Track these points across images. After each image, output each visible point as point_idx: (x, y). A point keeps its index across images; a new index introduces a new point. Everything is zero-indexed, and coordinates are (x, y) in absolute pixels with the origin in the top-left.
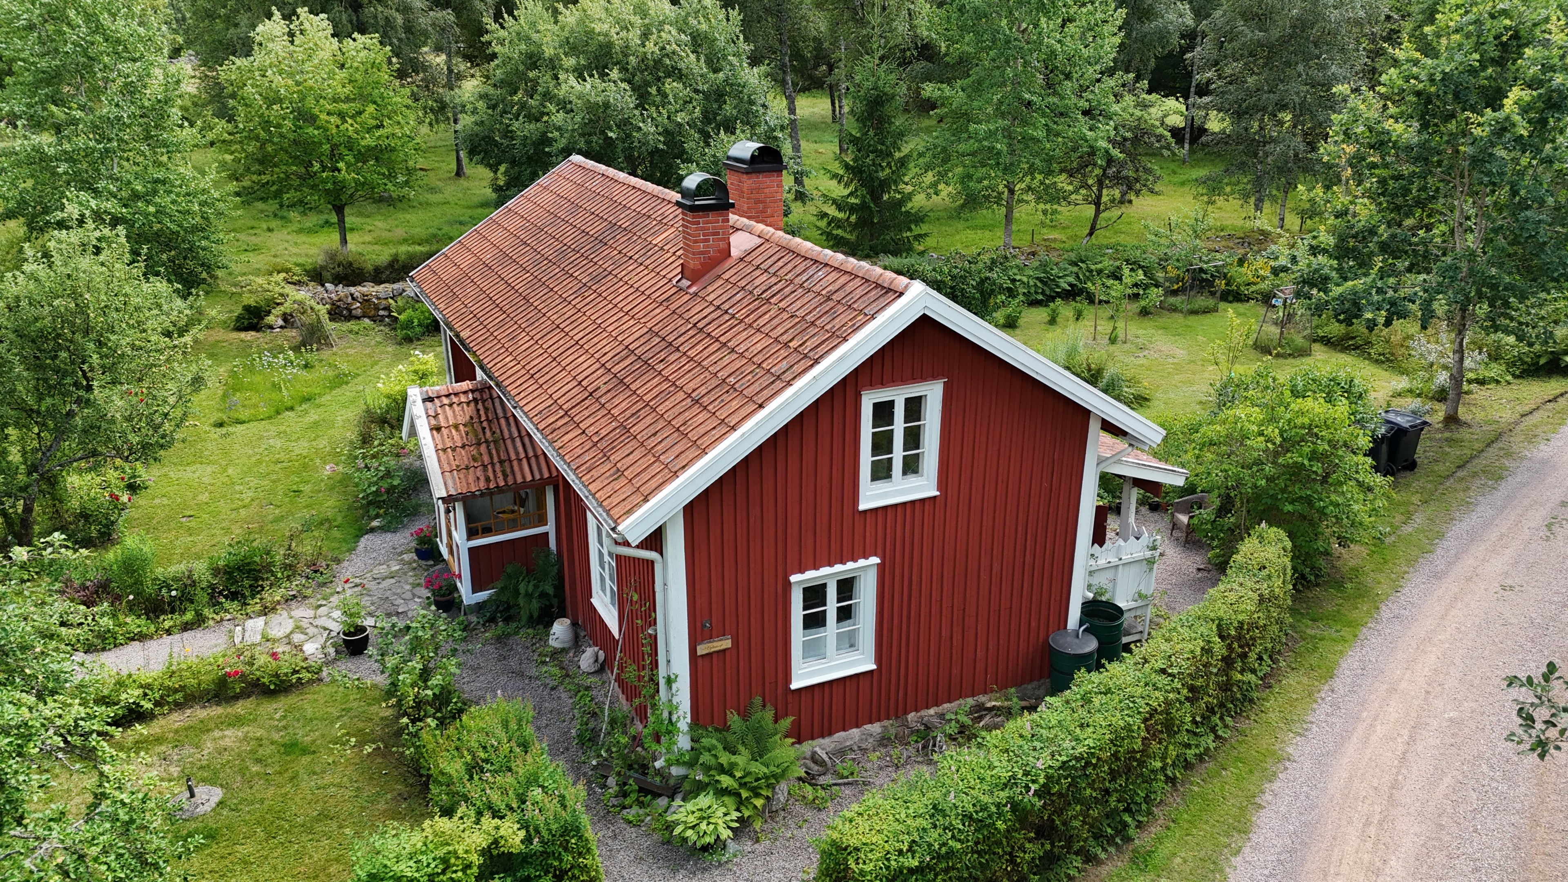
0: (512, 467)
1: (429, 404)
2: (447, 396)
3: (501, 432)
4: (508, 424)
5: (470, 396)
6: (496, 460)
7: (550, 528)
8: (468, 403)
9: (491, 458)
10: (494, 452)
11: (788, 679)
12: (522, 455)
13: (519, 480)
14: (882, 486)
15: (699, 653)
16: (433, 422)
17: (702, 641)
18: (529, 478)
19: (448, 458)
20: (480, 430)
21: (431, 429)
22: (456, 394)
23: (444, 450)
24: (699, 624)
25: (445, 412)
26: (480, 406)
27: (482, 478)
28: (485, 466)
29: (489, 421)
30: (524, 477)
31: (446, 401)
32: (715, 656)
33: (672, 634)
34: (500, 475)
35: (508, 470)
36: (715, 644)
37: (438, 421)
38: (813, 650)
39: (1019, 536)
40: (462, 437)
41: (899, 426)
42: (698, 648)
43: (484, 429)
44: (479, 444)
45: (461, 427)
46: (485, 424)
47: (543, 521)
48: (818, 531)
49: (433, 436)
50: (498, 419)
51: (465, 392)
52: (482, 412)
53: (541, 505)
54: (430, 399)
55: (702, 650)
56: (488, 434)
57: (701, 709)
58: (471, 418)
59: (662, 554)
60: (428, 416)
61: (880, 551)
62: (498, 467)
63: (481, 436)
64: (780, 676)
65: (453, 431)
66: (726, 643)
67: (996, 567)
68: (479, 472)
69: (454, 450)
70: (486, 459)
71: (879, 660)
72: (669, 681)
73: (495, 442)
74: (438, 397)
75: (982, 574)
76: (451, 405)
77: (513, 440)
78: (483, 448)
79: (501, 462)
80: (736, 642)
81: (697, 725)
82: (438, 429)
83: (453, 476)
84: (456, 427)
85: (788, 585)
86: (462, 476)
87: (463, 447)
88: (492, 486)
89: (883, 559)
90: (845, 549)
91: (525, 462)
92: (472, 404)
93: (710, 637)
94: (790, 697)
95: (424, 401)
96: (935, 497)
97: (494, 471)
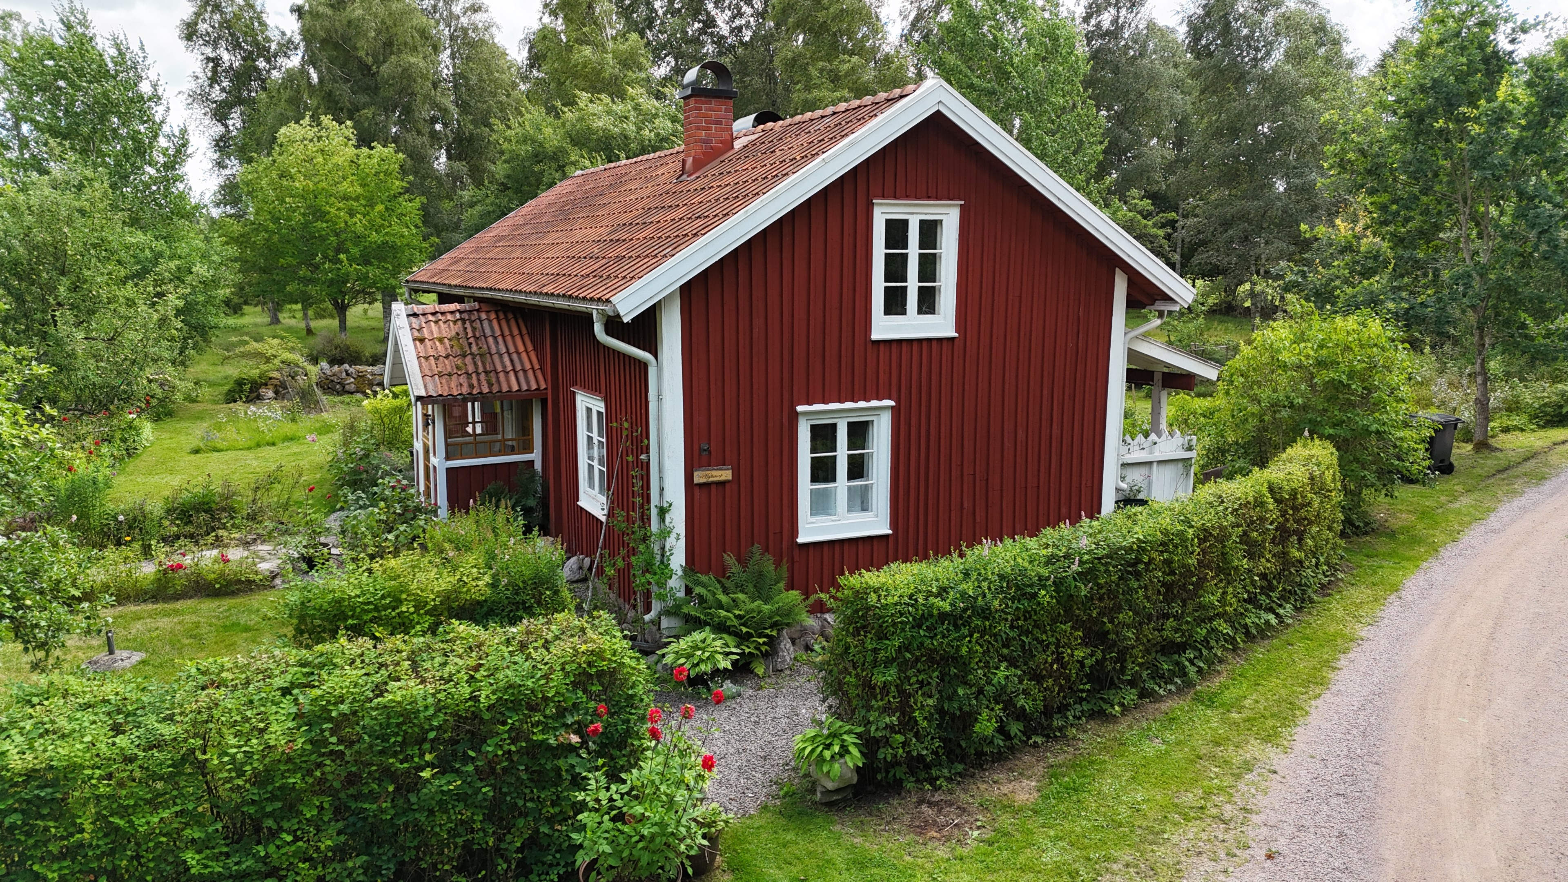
0: (498, 378)
1: (413, 319)
2: (433, 314)
3: (489, 348)
4: (497, 343)
5: (458, 316)
6: (481, 369)
7: (536, 456)
8: (455, 322)
9: (477, 368)
10: (480, 363)
11: (794, 532)
12: (509, 368)
13: (505, 388)
14: (895, 320)
15: (696, 481)
16: (416, 334)
17: (700, 467)
18: (515, 387)
19: (430, 364)
20: (465, 344)
21: (414, 340)
22: (443, 313)
23: (427, 358)
24: (696, 446)
25: (430, 327)
26: (468, 325)
27: (465, 385)
28: (469, 375)
29: (477, 339)
30: (510, 386)
31: (430, 317)
32: (713, 487)
33: (667, 453)
34: (484, 383)
35: (494, 380)
36: (714, 473)
37: (423, 333)
38: (821, 505)
39: (1045, 402)
40: (446, 349)
41: (913, 251)
42: (695, 474)
43: (470, 344)
44: (464, 356)
45: (446, 340)
46: (472, 340)
47: (529, 449)
48: (827, 358)
49: (415, 346)
50: (486, 338)
51: (452, 312)
52: (469, 330)
53: (525, 430)
54: (415, 315)
55: (699, 477)
56: (474, 348)
57: (697, 551)
58: (458, 334)
59: (656, 358)
60: (412, 329)
61: (894, 393)
62: (483, 377)
63: (467, 348)
64: (786, 525)
65: (438, 343)
66: (725, 475)
67: (1021, 435)
68: (463, 379)
69: (437, 359)
70: (471, 369)
71: (894, 523)
72: (663, 512)
73: (481, 355)
74: (424, 315)
75: (1006, 440)
76: (436, 322)
77: (501, 355)
78: (468, 359)
79: (486, 372)
80: (736, 474)
81: (692, 570)
82: (422, 340)
83: (434, 381)
84: (441, 340)
85: (795, 417)
86: (444, 381)
87: (447, 357)
88: (475, 392)
89: (898, 402)
90: (856, 387)
91: (512, 374)
92: (460, 323)
93: (709, 465)
94: (796, 553)
95: (408, 316)
96: (953, 339)
97: (479, 380)
